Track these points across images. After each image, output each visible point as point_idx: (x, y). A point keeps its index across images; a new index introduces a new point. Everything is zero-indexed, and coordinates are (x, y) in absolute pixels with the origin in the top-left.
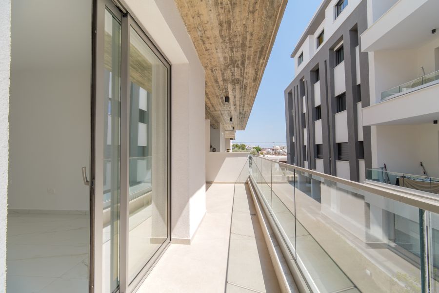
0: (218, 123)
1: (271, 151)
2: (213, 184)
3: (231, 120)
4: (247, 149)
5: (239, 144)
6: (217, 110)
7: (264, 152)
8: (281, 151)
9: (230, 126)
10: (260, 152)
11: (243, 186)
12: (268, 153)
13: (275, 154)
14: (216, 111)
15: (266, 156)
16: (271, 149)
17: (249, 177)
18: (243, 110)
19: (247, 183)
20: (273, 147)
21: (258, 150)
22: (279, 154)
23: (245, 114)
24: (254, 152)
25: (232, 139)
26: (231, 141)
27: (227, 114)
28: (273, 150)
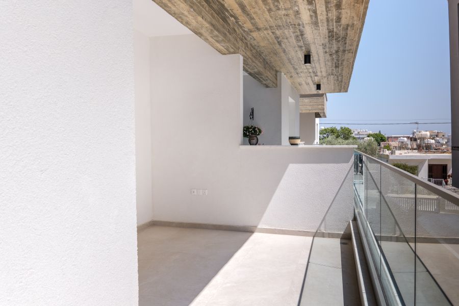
0: (277, 73)
1: (409, 142)
2: (256, 236)
3: (307, 59)
4: (354, 138)
5: (338, 128)
6: (261, 25)
7: (394, 144)
8: (433, 141)
9: (309, 81)
10: (382, 144)
11: (337, 242)
12: (403, 147)
13: (419, 148)
14: (258, 29)
15: (398, 152)
16: (408, 138)
17: (355, 219)
18: (339, 19)
19: (346, 239)
20: (413, 133)
21: (380, 139)
22: (428, 148)
23: (345, 38)
24: (369, 144)
25: (318, 115)
26: (317, 120)
27: (293, 40)
28: (413, 139)
